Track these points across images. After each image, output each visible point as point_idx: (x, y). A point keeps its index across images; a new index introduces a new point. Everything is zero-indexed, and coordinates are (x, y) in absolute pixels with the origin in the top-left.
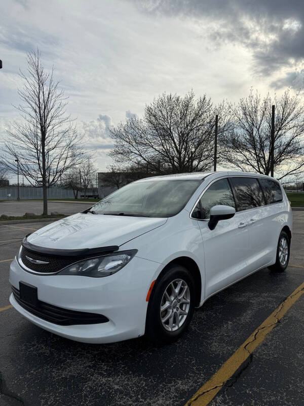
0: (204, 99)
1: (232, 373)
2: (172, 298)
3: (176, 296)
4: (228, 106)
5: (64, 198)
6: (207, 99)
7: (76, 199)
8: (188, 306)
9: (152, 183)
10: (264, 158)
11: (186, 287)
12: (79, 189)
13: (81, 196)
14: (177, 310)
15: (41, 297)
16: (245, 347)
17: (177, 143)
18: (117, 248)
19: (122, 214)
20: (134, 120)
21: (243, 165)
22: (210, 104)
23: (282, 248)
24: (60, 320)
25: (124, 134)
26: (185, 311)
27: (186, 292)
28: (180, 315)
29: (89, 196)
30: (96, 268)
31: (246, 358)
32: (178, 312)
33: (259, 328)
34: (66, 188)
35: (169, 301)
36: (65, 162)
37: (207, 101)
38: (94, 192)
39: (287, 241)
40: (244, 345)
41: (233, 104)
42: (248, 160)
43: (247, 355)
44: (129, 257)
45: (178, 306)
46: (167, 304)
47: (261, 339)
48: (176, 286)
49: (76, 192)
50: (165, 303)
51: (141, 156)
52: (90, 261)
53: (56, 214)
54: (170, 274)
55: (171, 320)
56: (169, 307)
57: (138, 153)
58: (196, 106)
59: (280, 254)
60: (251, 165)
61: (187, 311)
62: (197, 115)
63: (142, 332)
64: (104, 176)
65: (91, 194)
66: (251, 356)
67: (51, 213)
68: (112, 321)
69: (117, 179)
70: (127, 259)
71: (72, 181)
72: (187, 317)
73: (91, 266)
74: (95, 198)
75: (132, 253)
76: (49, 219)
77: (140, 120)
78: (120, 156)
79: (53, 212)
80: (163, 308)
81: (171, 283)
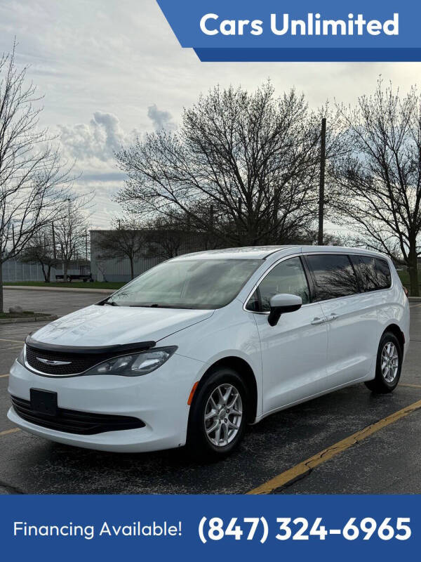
0: (292, 95)
1: (285, 483)
2: (220, 407)
3: (224, 405)
4: (335, 111)
5: (20, 280)
6: (298, 96)
7: (47, 282)
8: (240, 419)
9: (196, 262)
10: (407, 206)
11: (237, 395)
12: (53, 264)
13: (57, 277)
14: (226, 422)
15: (62, 403)
16: (306, 464)
17: (244, 177)
18: (153, 343)
19: (155, 306)
20: (163, 135)
21: (368, 218)
22: (304, 105)
23: (388, 357)
24: (87, 429)
25: (144, 161)
26: (236, 424)
27: (237, 401)
28: (229, 429)
29: (73, 277)
30: (129, 366)
31: (304, 471)
32: (227, 425)
33: (330, 448)
34: (26, 262)
35: (215, 408)
36: (38, 215)
37: (297, 101)
38: (81, 267)
39: (397, 347)
40: (305, 462)
41: (347, 107)
42: (377, 209)
43: (306, 469)
44: (168, 355)
45: (227, 417)
46: (213, 412)
47: (327, 457)
48: (224, 392)
49: (46, 267)
50: (210, 411)
51: (176, 202)
52: (121, 359)
53: (18, 311)
54: (216, 377)
55: (218, 433)
56: (215, 417)
57: (171, 197)
58: (278, 110)
59: (383, 367)
60: (384, 219)
61: (238, 425)
62: (280, 126)
63: (182, 440)
64: (103, 237)
65: (77, 273)
66: (311, 471)
67: (10, 310)
68: (148, 426)
69: (130, 243)
70: (164, 357)
71: (39, 247)
72: (238, 432)
73: (124, 364)
74: (85, 280)
75: (171, 350)
76: (7, 320)
77: (173, 137)
78: (136, 202)
79: (13, 307)
80: (207, 417)
81: (218, 387)
